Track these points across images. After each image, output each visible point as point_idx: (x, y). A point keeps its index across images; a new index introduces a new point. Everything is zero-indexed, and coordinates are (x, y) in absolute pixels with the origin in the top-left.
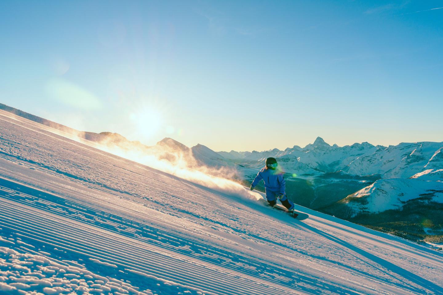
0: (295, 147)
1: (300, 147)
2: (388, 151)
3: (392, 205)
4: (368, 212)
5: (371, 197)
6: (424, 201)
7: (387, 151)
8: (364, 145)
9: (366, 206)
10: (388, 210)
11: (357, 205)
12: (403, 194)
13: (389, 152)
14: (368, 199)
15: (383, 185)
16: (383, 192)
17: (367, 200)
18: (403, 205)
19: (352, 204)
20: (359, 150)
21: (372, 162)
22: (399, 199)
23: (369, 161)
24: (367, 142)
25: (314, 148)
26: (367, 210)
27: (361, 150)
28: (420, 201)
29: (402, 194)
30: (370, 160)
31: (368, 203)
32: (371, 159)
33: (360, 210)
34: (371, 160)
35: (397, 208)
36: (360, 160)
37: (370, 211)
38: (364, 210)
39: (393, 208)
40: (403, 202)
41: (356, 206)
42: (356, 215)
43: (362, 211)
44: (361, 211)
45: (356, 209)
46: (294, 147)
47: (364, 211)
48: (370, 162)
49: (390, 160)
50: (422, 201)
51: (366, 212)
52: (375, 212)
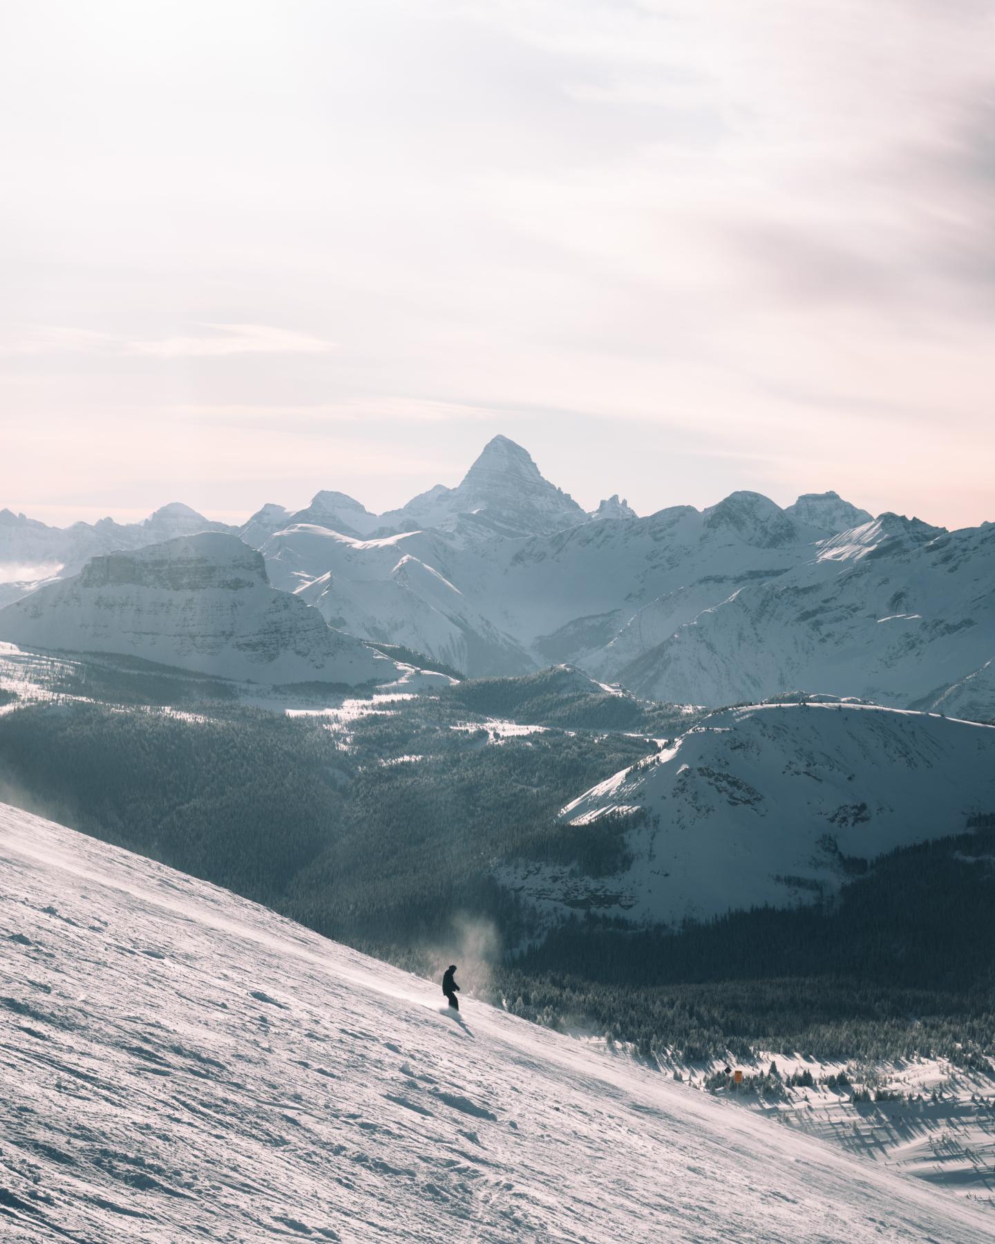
0: (322, 499)
1: (358, 507)
2: (946, 559)
3: (778, 879)
4: (622, 923)
5: (656, 822)
6: (986, 857)
7: (935, 555)
8: (811, 512)
9: (611, 885)
10: (747, 909)
11: (555, 879)
12: (863, 807)
13: (951, 564)
14: (636, 841)
15: (741, 746)
16: (739, 794)
17: (626, 841)
18: (848, 881)
19: (521, 872)
20: (758, 545)
21: (824, 629)
22: (829, 844)
23: (804, 624)
24: (832, 496)
25: (461, 516)
26: (613, 911)
27: (775, 542)
28: (958, 855)
29: (860, 813)
30: (814, 613)
31: (627, 862)
32: (822, 610)
33: (567, 910)
34: (819, 617)
35: (808, 898)
36: (747, 610)
37: (633, 915)
38: (593, 909)
39: (780, 898)
40: (852, 864)
41: (548, 885)
42: (539, 943)
43: (580, 913)
44: (573, 917)
45: (546, 905)
46: (316, 501)
47: (592, 919)
48: (817, 624)
49: (951, 623)
50: (970, 859)
51: (606, 920)
52: (661, 927)
